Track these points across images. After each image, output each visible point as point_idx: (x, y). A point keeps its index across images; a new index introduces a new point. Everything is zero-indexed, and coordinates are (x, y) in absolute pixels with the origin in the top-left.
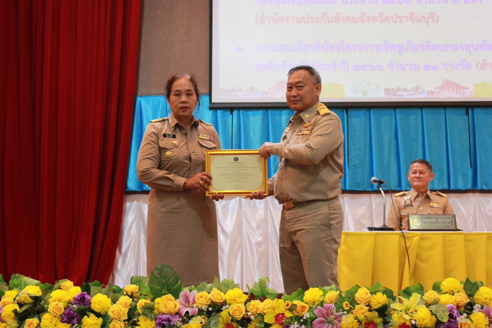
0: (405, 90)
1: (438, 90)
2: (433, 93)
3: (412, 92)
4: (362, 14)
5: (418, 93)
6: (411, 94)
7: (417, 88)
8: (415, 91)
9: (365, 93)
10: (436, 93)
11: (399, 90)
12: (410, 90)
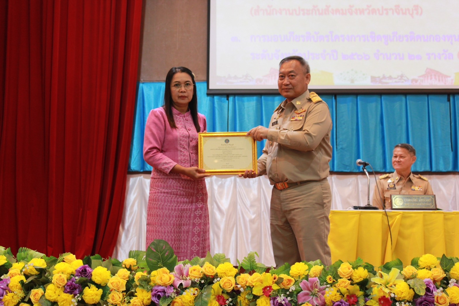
0: (390, 78)
1: (422, 78)
2: (416, 81)
3: (397, 80)
4: (350, 6)
5: (402, 81)
6: (396, 82)
7: (402, 76)
8: (400, 79)
9: (352, 81)
10: (419, 81)
11: (384, 77)
12: (395, 78)
